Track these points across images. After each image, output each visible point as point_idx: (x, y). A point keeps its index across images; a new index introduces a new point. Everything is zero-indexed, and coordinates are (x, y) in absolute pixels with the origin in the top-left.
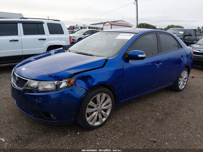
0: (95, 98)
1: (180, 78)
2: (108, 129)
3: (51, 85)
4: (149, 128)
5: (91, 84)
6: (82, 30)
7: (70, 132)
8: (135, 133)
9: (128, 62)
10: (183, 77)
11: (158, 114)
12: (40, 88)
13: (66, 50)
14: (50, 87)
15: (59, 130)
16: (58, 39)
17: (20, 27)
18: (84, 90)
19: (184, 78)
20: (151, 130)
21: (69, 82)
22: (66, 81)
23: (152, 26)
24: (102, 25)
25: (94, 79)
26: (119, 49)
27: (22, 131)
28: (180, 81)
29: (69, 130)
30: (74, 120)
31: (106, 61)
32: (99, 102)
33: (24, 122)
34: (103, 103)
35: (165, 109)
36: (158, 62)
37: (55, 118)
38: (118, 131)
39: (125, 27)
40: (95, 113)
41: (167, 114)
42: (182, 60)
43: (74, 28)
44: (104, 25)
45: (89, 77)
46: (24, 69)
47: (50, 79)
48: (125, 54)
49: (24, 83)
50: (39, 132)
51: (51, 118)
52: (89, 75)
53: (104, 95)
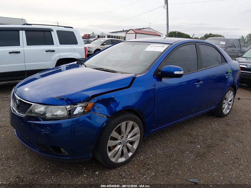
0: (120, 127)
1: (224, 100)
2: (136, 167)
3: (62, 111)
4: (188, 166)
5: (114, 110)
6: (99, 39)
7: (87, 172)
8: (170, 172)
9: (161, 80)
10: (228, 99)
11: (199, 146)
12: (48, 115)
13: (81, 65)
14: (61, 114)
15: (72, 168)
16: (70, 51)
17: (23, 35)
18: (106, 117)
19: (229, 101)
20: (190, 167)
21: (85, 107)
22: (82, 105)
23: (186, 35)
24: (125, 33)
25: (118, 102)
26: (149, 65)
27: (24, 170)
28: (224, 104)
29: (85, 168)
30: (92, 155)
31: (133, 79)
32: (124, 132)
33: (27, 157)
34: (129, 133)
35: (207, 140)
36: (198, 81)
37: (67, 154)
38: (149, 169)
39: (154, 36)
40: (119, 146)
41: (209, 146)
42: (227, 77)
43: (90, 37)
44: (126, 33)
45: (112, 100)
46: (26, 89)
47: (61, 102)
48: (158, 70)
49: (27, 107)
50: (46, 171)
51: (62, 153)
52: (112, 98)
53: (131, 123)
